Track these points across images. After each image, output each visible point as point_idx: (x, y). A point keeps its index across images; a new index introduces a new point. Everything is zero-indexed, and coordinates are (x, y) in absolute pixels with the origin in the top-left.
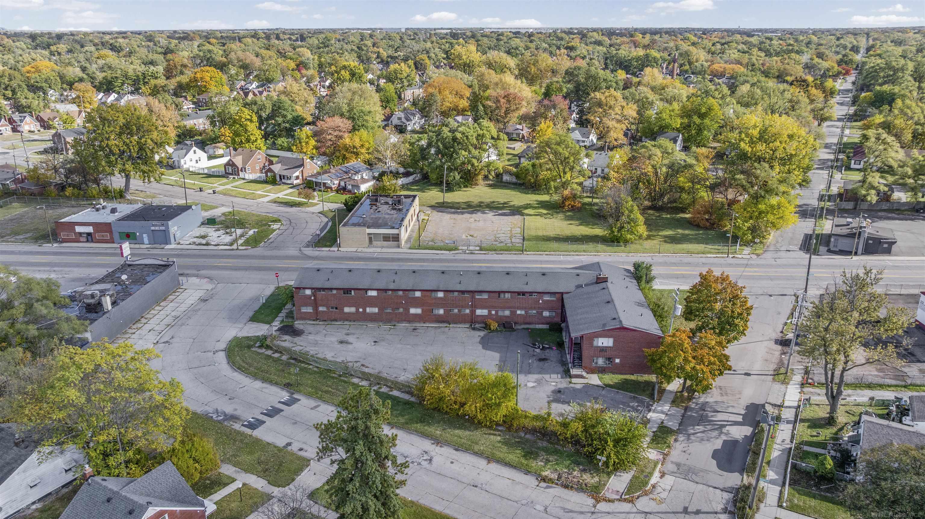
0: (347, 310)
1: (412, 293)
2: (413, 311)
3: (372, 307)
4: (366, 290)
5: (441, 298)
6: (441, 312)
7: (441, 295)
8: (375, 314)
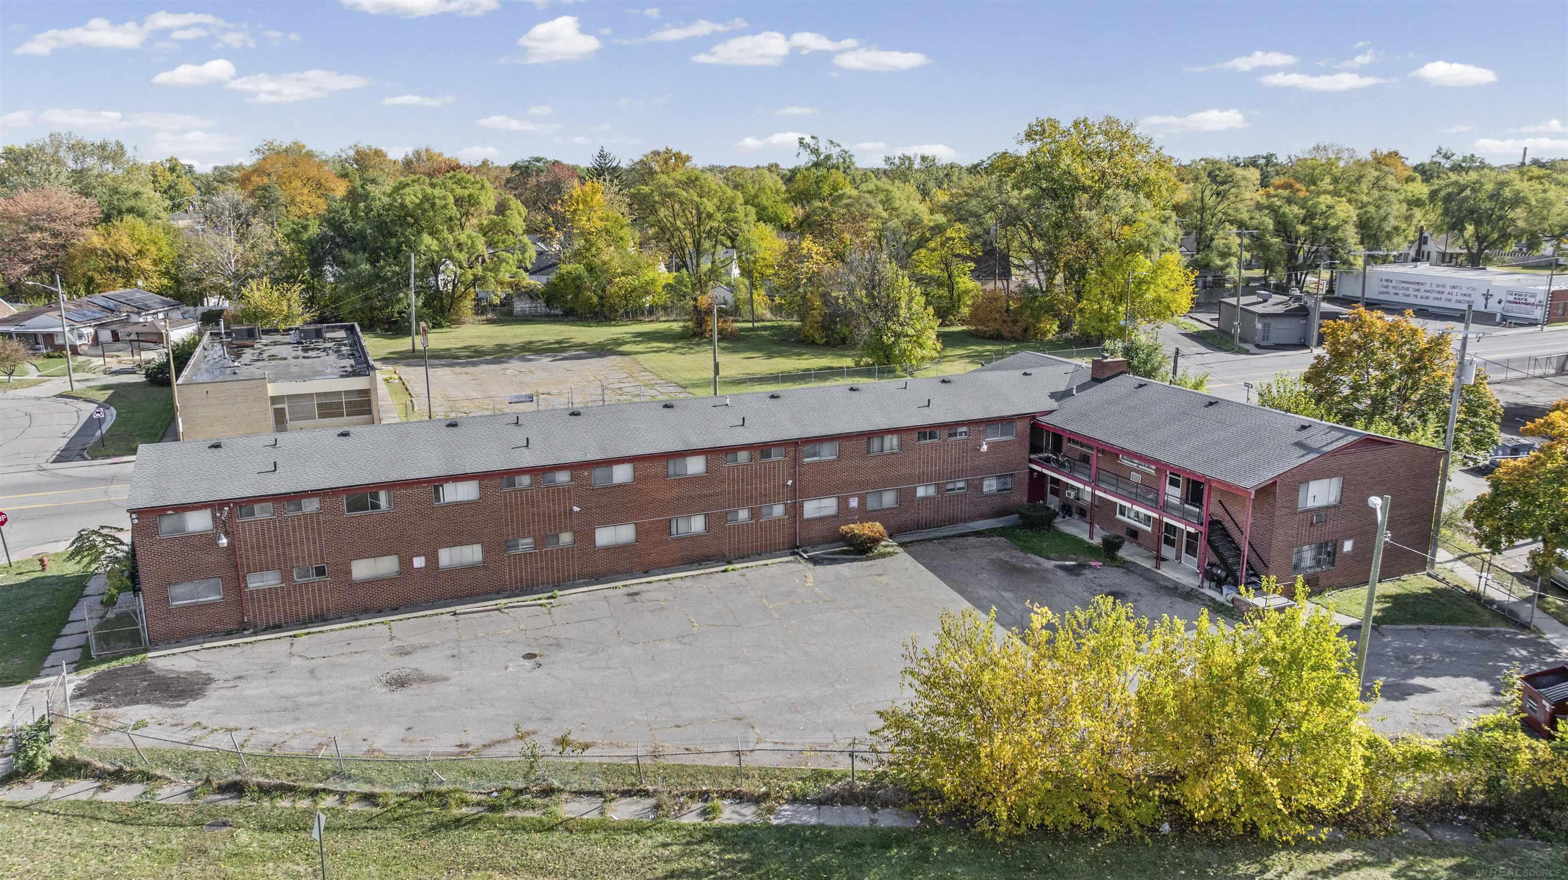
0: (362, 569)
1: (599, 472)
2: (605, 536)
3: (461, 544)
4: (437, 483)
5: (696, 479)
6: (698, 524)
7: (696, 466)
8: (473, 568)
